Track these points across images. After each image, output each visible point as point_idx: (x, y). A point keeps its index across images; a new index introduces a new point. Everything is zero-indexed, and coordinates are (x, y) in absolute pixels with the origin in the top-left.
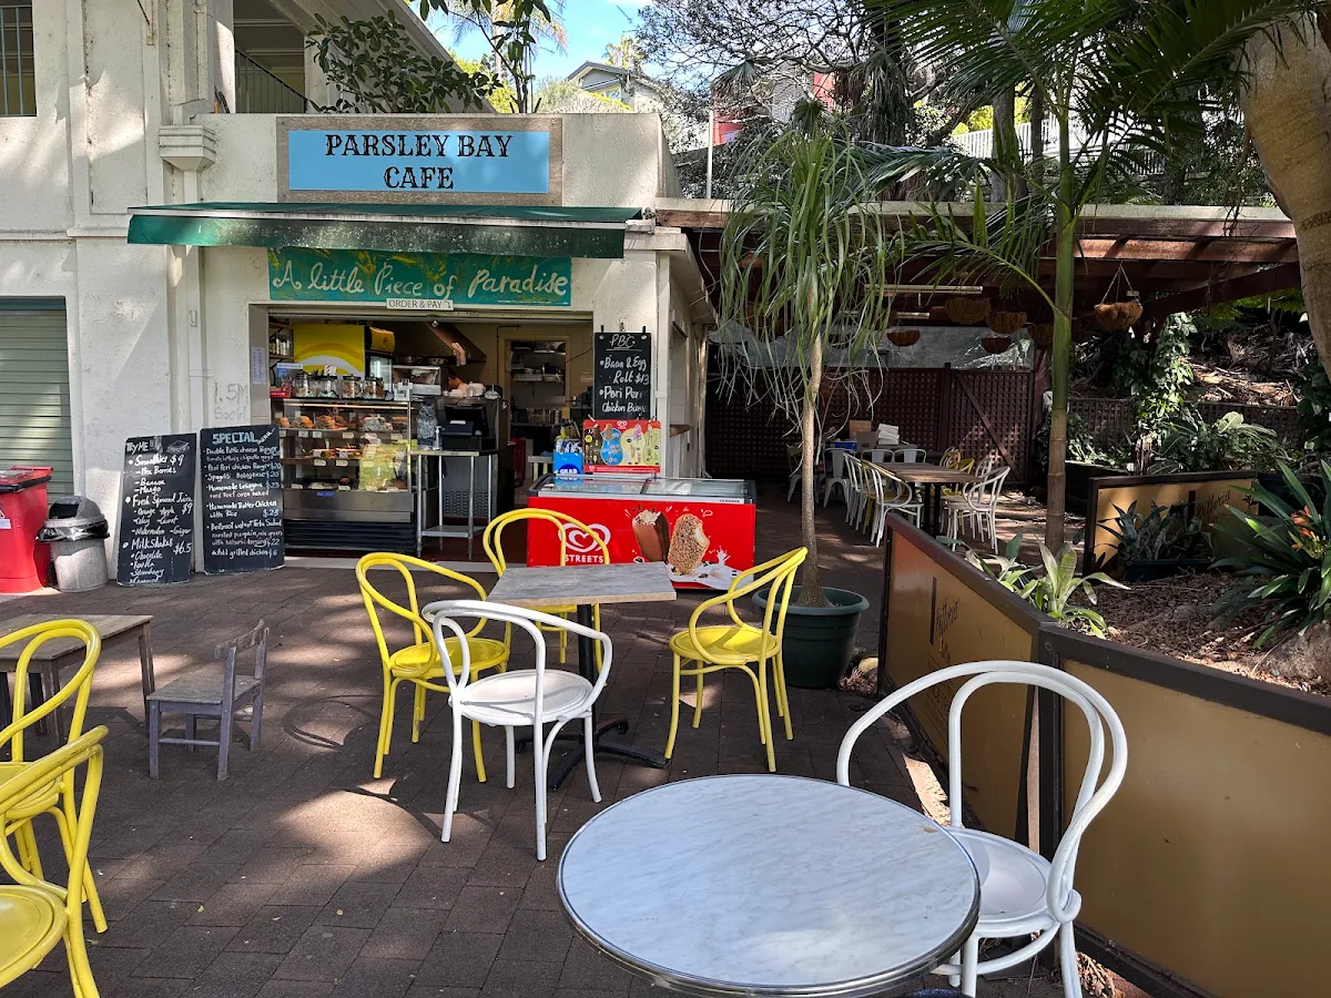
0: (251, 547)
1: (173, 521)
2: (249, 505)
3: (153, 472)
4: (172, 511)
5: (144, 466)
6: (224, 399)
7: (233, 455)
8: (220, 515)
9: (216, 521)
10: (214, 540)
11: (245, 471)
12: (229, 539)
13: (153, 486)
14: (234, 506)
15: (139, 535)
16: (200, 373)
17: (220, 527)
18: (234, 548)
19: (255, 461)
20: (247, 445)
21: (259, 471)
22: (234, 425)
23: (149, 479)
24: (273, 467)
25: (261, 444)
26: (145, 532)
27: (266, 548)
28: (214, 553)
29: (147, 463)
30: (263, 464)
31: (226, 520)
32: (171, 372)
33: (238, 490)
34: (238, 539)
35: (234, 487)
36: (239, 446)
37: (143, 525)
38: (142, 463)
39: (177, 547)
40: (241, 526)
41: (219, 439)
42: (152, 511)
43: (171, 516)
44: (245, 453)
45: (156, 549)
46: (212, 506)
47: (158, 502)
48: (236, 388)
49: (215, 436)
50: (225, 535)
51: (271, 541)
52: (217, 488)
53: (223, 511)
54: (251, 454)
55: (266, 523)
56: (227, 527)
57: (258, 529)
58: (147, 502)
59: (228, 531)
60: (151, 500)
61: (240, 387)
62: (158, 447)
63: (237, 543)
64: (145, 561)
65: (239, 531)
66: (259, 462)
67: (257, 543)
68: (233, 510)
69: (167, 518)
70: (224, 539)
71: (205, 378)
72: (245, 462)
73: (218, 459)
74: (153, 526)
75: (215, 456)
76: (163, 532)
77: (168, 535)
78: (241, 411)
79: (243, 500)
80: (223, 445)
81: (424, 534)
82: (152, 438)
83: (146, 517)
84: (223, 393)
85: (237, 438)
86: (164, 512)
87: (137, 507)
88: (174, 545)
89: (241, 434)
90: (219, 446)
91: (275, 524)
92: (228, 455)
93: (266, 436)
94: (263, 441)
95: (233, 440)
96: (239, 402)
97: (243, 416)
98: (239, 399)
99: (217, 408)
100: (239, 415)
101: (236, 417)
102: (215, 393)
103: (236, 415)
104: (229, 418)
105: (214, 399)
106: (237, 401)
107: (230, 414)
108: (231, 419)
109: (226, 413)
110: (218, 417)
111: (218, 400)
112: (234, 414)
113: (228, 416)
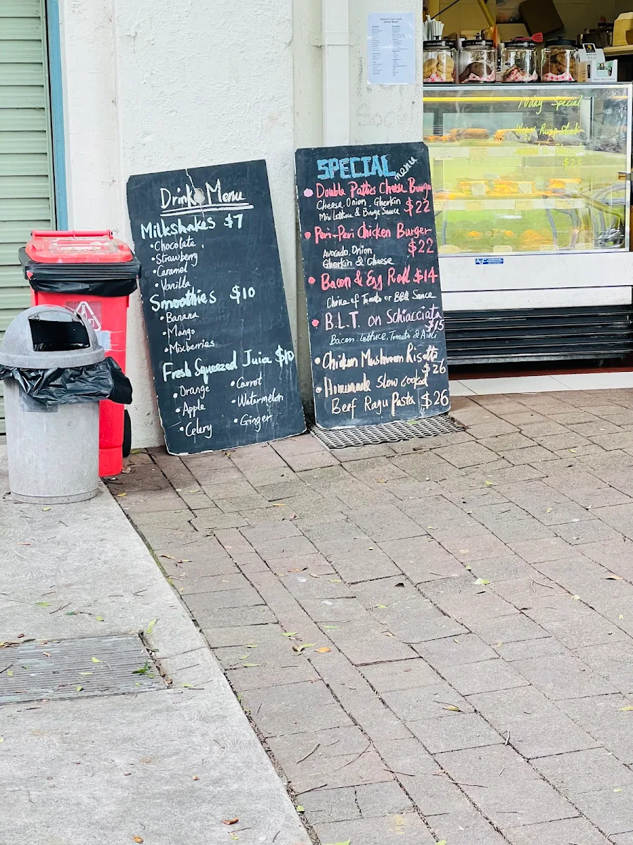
49: (320, 164)
93: (407, 164)
94: (404, 174)
95: (353, 171)
96: (401, 94)
97: (410, 120)
98: (402, 88)
99: (361, 106)
100: (403, 117)
101: (396, 121)
102: (358, 78)
103: (396, 118)
104: (383, 125)
105: (356, 88)
106: (399, 92)
107: (386, 116)
108: (387, 127)
109: (378, 115)
110: (362, 123)
111: (364, 91)
112: (393, 115)
113: (382, 121)
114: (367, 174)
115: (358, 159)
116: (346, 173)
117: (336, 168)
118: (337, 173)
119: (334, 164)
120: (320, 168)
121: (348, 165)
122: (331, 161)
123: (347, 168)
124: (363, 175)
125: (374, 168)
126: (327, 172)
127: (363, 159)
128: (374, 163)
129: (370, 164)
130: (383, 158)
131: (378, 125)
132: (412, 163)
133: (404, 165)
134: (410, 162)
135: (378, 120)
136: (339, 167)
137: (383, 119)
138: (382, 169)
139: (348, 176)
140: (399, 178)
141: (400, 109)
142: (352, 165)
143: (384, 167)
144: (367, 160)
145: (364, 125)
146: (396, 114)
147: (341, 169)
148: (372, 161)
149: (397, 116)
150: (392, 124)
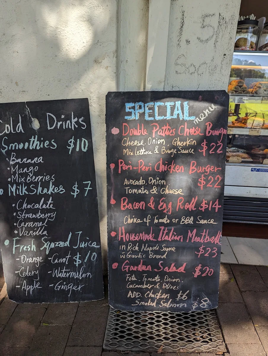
6: (194, 40)
41: (134, 111)
48: (214, 21)
49: (128, 106)
61: (221, 18)
78: (218, 60)
93: (207, 110)
94: (202, 119)
95: (156, 114)
96: (215, 47)
97: (220, 70)
98: (216, 41)
99: (180, 57)
100: (214, 67)
101: (208, 71)
102: (179, 30)
103: (207, 68)
104: (196, 74)
105: (177, 40)
106: (214, 45)
107: (200, 66)
108: (200, 75)
109: (192, 65)
110: (179, 72)
111: (183, 43)
112: (206, 66)
113: (195, 70)
114: (168, 117)
116: (150, 116)
117: (142, 111)
118: (142, 115)
119: (140, 107)
120: (127, 110)
121: (152, 109)
122: (137, 105)
123: (151, 111)
124: (165, 118)
125: (176, 112)
126: (133, 114)
127: (167, 104)
129: (173, 108)
131: (191, 74)
132: (211, 110)
133: (204, 111)
134: (210, 108)
135: (192, 69)
136: (145, 110)
137: (196, 69)
138: (183, 114)
139: (151, 119)
140: (198, 122)
141: (212, 60)
142: (156, 109)
143: (185, 112)
144: (170, 105)
145: (181, 73)
146: (208, 65)
147: (146, 112)
148: (175, 107)
149: (209, 66)
150: (204, 73)
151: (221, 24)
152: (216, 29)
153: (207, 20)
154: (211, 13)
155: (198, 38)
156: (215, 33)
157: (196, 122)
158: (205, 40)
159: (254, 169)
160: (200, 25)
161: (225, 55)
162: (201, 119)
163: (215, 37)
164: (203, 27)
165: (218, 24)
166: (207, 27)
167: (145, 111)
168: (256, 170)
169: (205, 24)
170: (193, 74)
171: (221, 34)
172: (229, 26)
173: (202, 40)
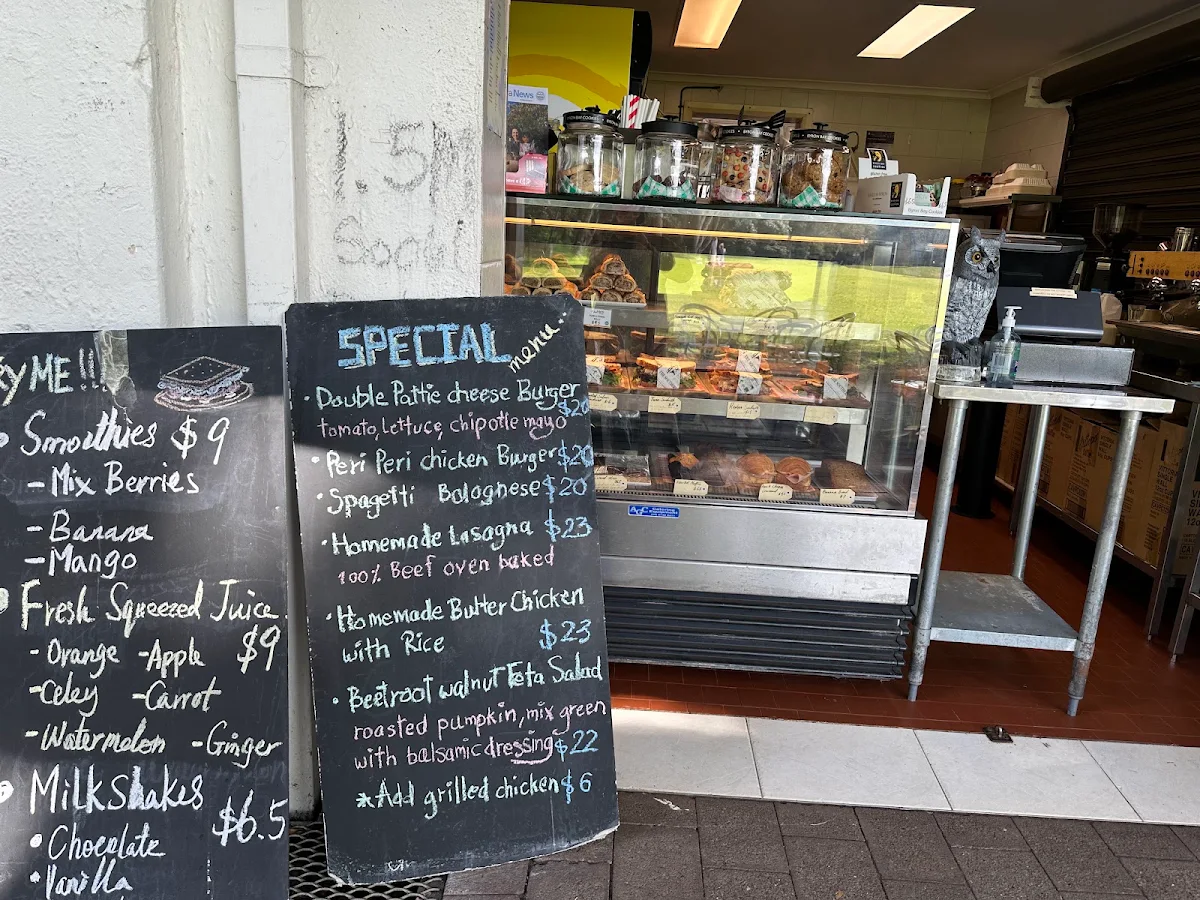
0: (500, 769)
1: (201, 700)
2: (488, 607)
3: (99, 483)
4: (195, 658)
5: (58, 460)
6: (376, 184)
7: (420, 413)
8: (382, 649)
9: (366, 676)
10: (361, 748)
11: (472, 477)
12: (416, 743)
13: (104, 547)
14: (431, 613)
15: (58, 755)
16: (283, 64)
17: (381, 696)
18: (432, 777)
19: (502, 436)
20: (473, 373)
21: (520, 474)
22: (414, 294)
23: (85, 513)
24: (567, 461)
25: (524, 371)
26: (80, 741)
27: (554, 768)
28: (364, 800)
29: (69, 446)
30: (533, 448)
31: (402, 670)
32: (156, 54)
33: (444, 552)
34: (451, 739)
35: (430, 540)
36: (441, 377)
37: (70, 714)
38: (50, 444)
39: (226, 814)
40: (461, 690)
41: (361, 348)
42: (106, 654)
43: (191, 679)
44: (465, 407)
45: (138, 817)
46: (346, 619)
47: (127, 615)
48: (424, 141)
49: (345, 336)
50: (402, 728)
51: (569, 740)
52: (367, 545)
53: (392, 635)
54: (486, 410)
55: (549, 674)
56: (408, 695)
57: (523, 698)
58: (82, 615)
59: (412, 712)
60: (98, 606)
61: (440, 134)
62: (115, 377)
63: (449, 756)
64: (90, 865)
65: (454, 707)
66: (518, 440)
67: (520, 751)
68: (428, 629)
69: (174, 687)
70: (397, 745)
71: (302, 90)
72: (466, 443)
73: (363, 428)
74: (116, 714)
75: (351, 416)
76: (159, 743)
77: (181, 759)
78: (446, 235)
79: (467, 589)
80: (381, 373)
81: (937, 634)
82: (86, 339)
83: (82, 677)
84: (369, 158)
85: (433, 345)
86: (159, 659)
87: (40, 634)
88: (214, 804)
89: (447, 330)
90: (362, 376)
91: (579, 673)
92: (404, 411)
93: (537, 339)
94: (529, 358)
95: (419, 353)
96: (434, 202)
97: (452, 259)
98: (434, 189)
99: (345, 222)
100: (437, 252)
101: (423, 259)
102: (336, 159)
103: (421, 255)
104: (392, 265)
105: (333, 182)
106: (429, 198)
107: (400, 248)
108: (403, 270)
109: (381, 244)
110: (347, 257)
111: (350, 189)
112: (415, 247)
113: (390, 256)
114: (448, 358)
115: (429, 328)
116: (402, 357)
117: (381, 346)
118: (383, 356)
119: (377, 338)
120: (344, 345)
121: (408, 339)
122: (369, 333)
123: (405, 345)
124: (440, 360)
125: (464, 346)
126: (360, 353)
127: (441, 327)
128: (465, 338)
129: (456, 339)
130: (485, 327)
131: (381, 264)
132: (546, 337)
133: (530, 341)
134: (543, 334)
135: (381, 254)
136: (388, 343)
137: (393, 252)
138: (482, 349)
139: (406, 363)
140: (519, 368)
141: (431, 234)
142: (418, 340)
143: (486, 343)
144: (450, 331)
145: (352, 263)
146: (422, 245)
147: (392, 348)
148: (462, 334)
149: (423, 248)
150: (414, 265)
151: (440, 148)
152: (430, 160)
153: (405, 139)
154: (414, 121)
155: (386, 179)
156: (430, 169)
157: (514, 366)
158: (405, 183)
159: (637, 508)
160: (388, 148)
161: (460, 222)
162: (524, 360)
163: (429, 176)
164: (397, 154)
165: (433, 149)
166: (405, 152)
167: (388, 347)
168: (642, 510)
169: (399, 147)
170: (385, 266)
171: (443, 172)
172: (462, 155)
173: (398, 185)
